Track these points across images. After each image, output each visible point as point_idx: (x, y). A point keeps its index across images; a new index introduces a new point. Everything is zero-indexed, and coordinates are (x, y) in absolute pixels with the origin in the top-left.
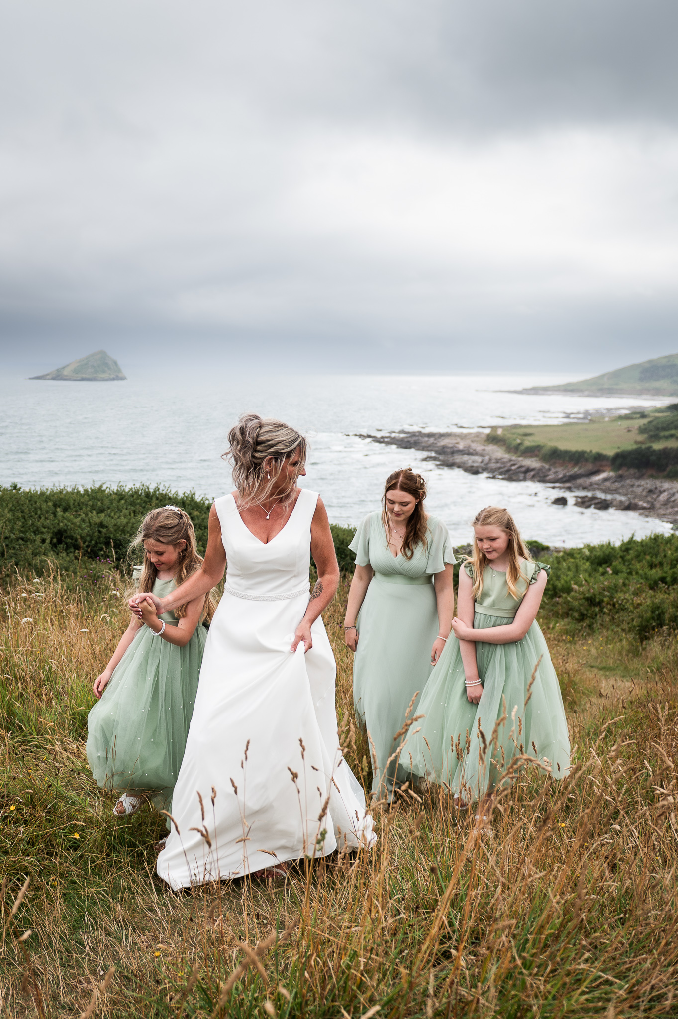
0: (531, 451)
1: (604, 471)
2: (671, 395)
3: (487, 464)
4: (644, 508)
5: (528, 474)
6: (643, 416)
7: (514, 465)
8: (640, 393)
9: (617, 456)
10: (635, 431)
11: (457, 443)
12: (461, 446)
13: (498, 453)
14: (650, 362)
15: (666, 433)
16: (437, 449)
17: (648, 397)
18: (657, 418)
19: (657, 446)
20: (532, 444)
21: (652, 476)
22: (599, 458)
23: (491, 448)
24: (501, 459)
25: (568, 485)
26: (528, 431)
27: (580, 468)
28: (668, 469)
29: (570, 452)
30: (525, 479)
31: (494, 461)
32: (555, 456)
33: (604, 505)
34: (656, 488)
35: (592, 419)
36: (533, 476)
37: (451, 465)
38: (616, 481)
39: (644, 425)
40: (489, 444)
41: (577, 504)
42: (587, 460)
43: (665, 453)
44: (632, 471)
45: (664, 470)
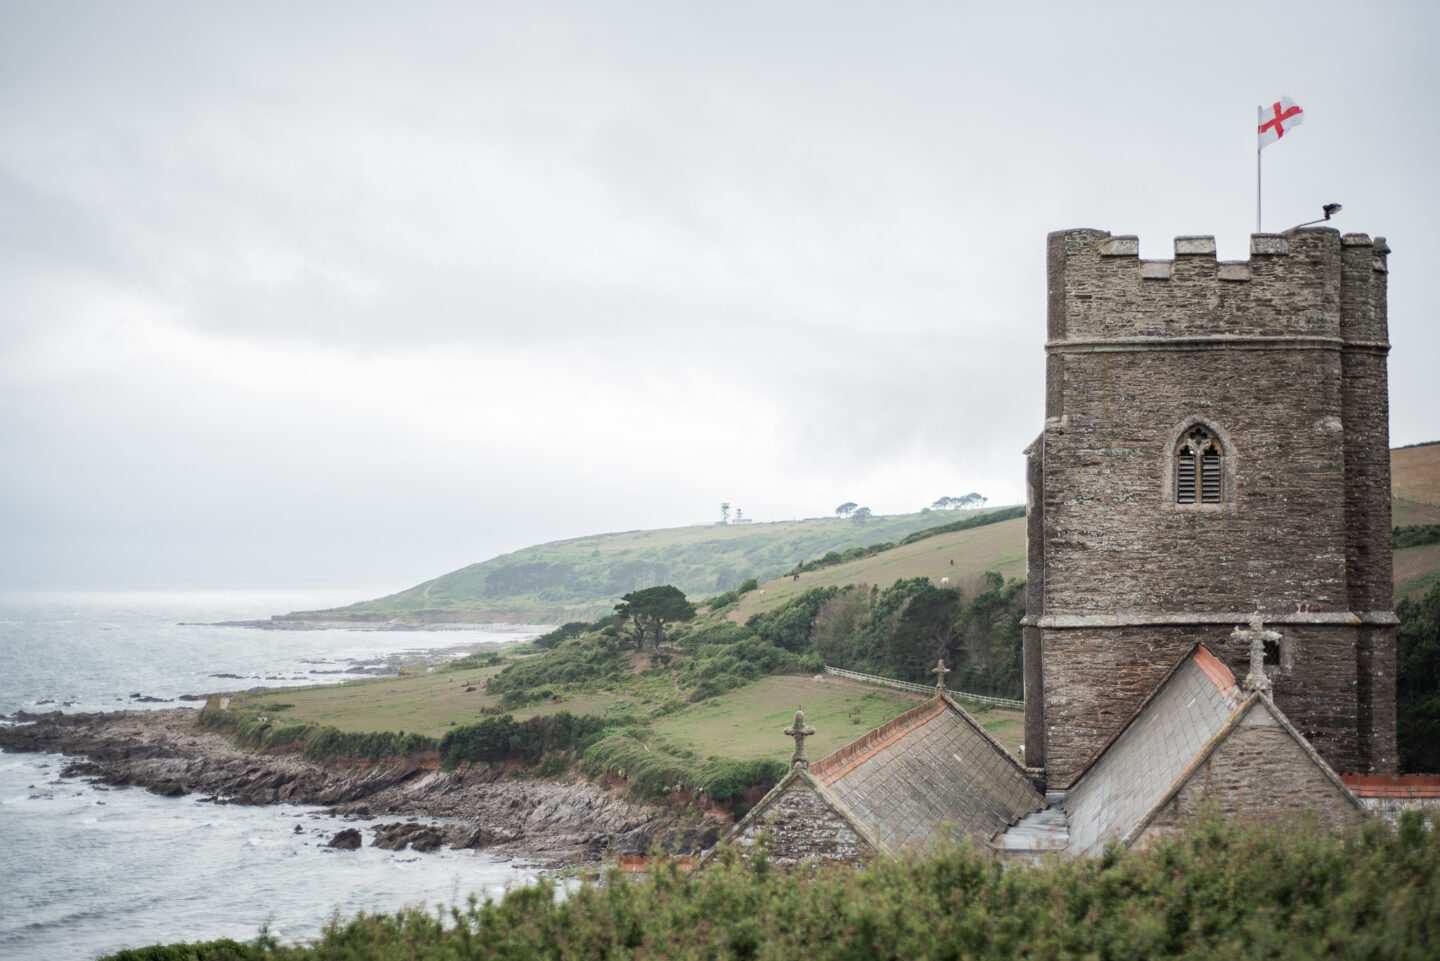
0: (287, 741)
1: (428, 772)
2: (543, 621)
3: (200, 772)
4: (506, 840)
5: (282, 788)
6: (495, 660)
7: (254, 771)
8: (488, 618)
9: (450, 739)
10: (481, 690)
11: (138, 734)
12: (145, 740)
13: (222, 748)
14: (501, 559)
15: (536, 691)
16: (93, 748)
17: (504, 626)
18: (517, 663)
19: (521, 716)
20: (290, 726)
21: (516, 775)
22: (417, 744)
23: (206, 739)
24: (226, 762)
25: (360, 805)
26: (281, 700)
27: (383, 768)
28: (543, 759)
29: (361, 736)
30: (276, 800)
31: (214, 766)
32: (333, 747)
33: (430, 842)
34: (525, 798)
35: (400, 670)
36: (293, 792)
37: (122, 782)
38: (451, 790)
39: (496, 677)
40: (203, 731)
41: (378, 843)
42: (395, 752)
43: (536, 727)
44: (479, 767)
45: (537, 762)
